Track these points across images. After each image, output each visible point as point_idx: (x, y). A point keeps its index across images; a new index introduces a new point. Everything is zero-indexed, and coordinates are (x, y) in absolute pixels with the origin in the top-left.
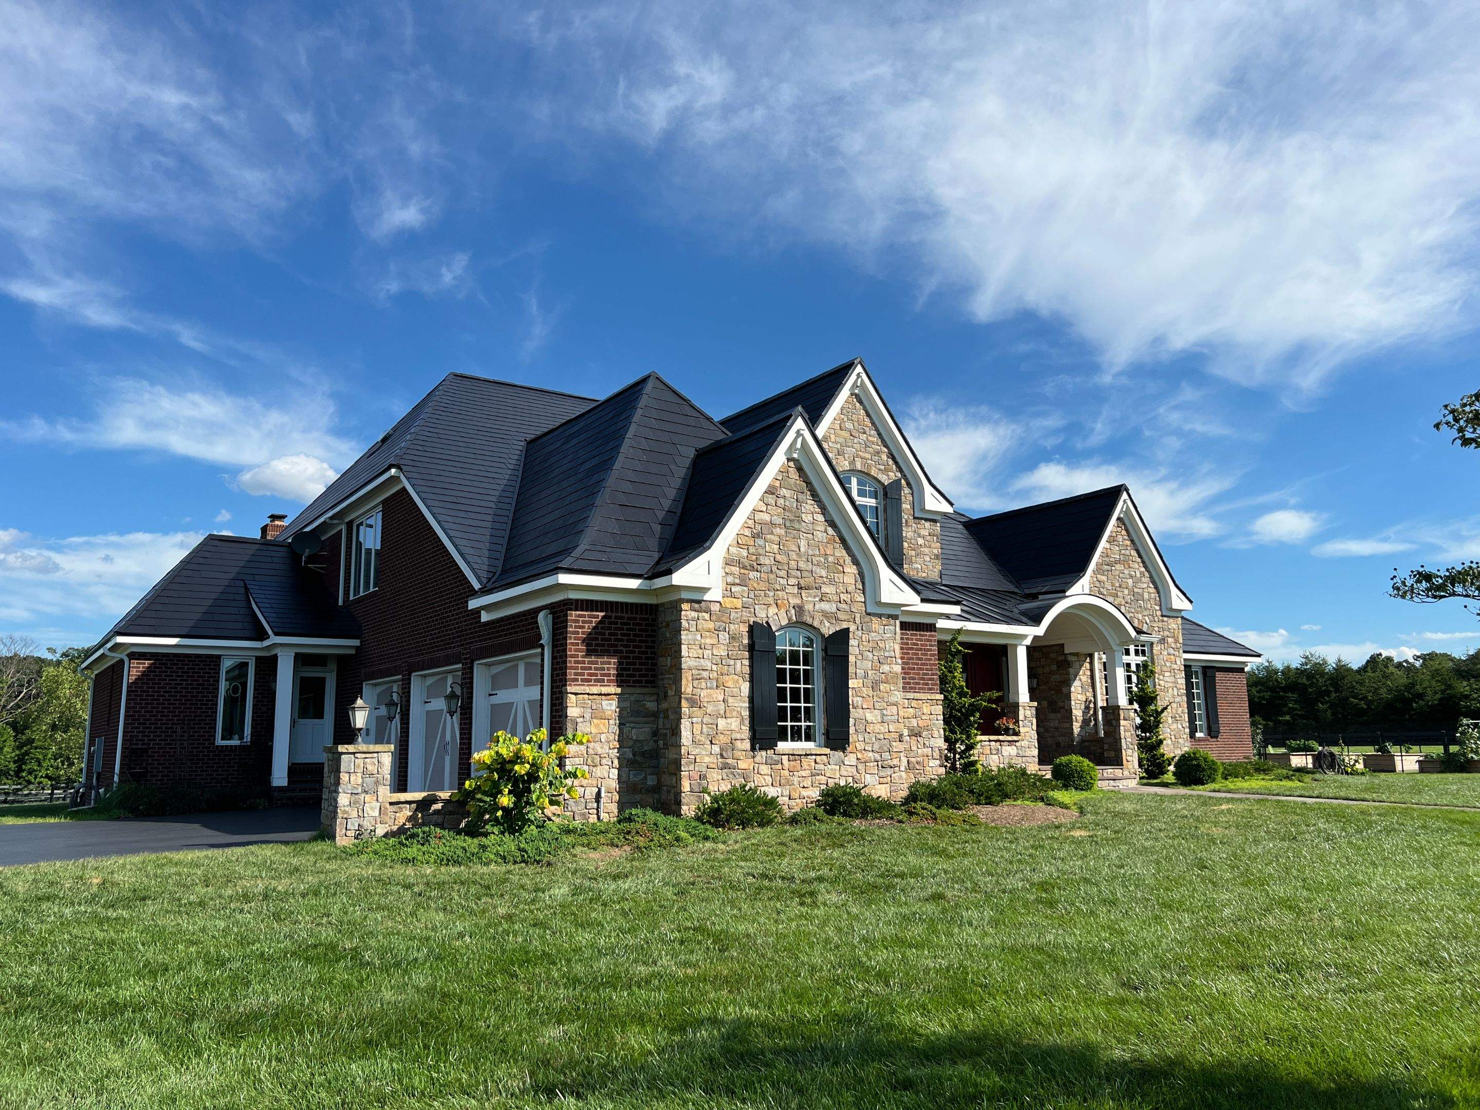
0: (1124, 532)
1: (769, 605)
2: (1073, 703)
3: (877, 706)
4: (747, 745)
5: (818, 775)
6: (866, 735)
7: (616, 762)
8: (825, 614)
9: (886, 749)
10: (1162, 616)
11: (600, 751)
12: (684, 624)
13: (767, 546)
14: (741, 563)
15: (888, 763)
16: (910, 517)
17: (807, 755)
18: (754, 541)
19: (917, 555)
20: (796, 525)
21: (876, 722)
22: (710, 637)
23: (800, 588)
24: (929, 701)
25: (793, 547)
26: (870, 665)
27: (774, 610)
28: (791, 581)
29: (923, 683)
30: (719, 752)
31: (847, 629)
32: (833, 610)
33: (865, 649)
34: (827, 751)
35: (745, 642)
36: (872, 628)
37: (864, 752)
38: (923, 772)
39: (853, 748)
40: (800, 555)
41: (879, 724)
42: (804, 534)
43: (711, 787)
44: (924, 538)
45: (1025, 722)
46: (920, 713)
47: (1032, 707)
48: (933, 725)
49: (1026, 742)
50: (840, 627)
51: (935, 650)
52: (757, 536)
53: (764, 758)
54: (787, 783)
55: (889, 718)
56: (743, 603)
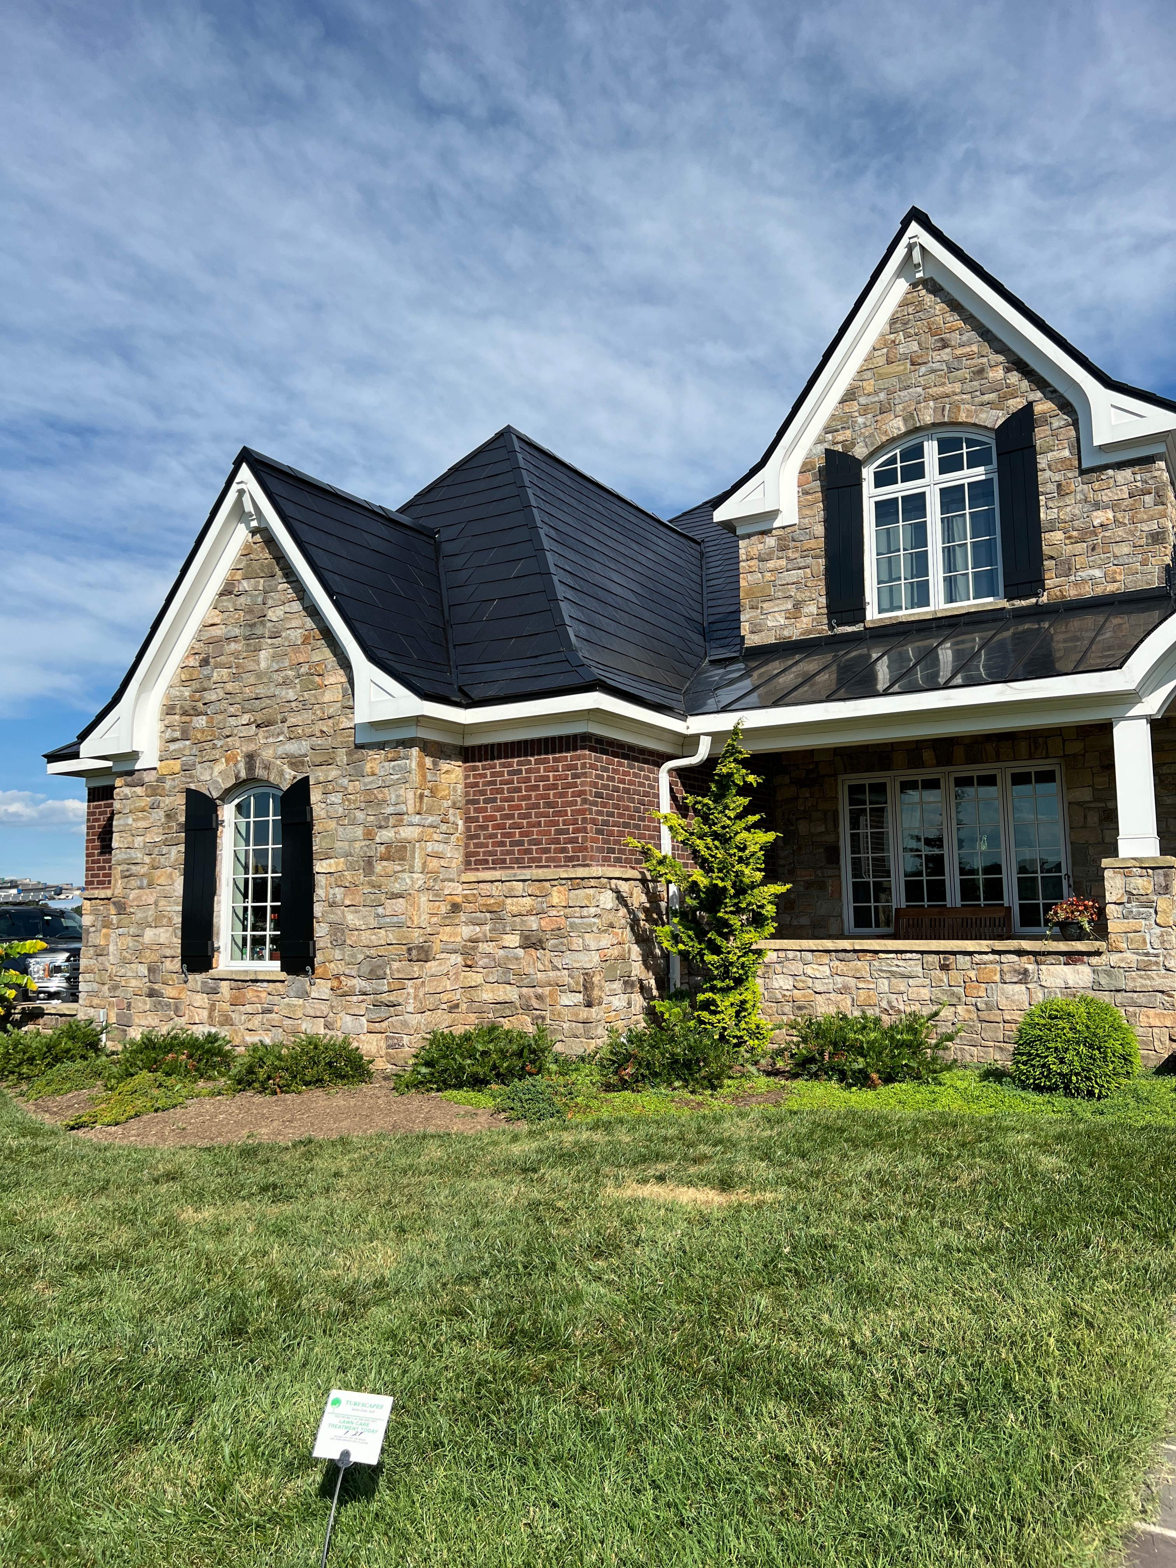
1: (215, 761)
3: (369, 900)
4: (178, 965)
6: (348, 952)
8: (289, 761)
9: (380, 973)
12: (116, 805)
13: (215, 674)
14: (182, 707)
15: (385, 998)
16: (1070, 475)
17: (256, 981)
18: (199, 672)
19: (1093, 549)
20: (259, 631)
21: (363, 927)
22: (143, 819)
23: (258, 726)
24: (564, 882)
25: (252, 666)
26: (359, 832)
27: (221, 766)
28: (245, 719)
29: (555, 849)
30: (146, 973)
31: (307, 779)
32: (303, 752)
33: (353, 806)
34: (283, 976)
35: (182, 819)
36: (368, 768)
37: (342, 978)
38: (548, 1014)
39: (326, 971)
40: (259, 675)
41: (369, 932)
42: (269, 641)
43: (137, 1021)
44: (1114, 506)
45: (1129, 905)
46: (545, 905)
47: (1153, 868)
48: (571, 927)
49: (1128, 955)
50: (299, 778)
51: (583, 784)
52: (205, 662)
53: (199, 983)
54: (227, 1021)
55: (388, 920)
56: (183, 765)
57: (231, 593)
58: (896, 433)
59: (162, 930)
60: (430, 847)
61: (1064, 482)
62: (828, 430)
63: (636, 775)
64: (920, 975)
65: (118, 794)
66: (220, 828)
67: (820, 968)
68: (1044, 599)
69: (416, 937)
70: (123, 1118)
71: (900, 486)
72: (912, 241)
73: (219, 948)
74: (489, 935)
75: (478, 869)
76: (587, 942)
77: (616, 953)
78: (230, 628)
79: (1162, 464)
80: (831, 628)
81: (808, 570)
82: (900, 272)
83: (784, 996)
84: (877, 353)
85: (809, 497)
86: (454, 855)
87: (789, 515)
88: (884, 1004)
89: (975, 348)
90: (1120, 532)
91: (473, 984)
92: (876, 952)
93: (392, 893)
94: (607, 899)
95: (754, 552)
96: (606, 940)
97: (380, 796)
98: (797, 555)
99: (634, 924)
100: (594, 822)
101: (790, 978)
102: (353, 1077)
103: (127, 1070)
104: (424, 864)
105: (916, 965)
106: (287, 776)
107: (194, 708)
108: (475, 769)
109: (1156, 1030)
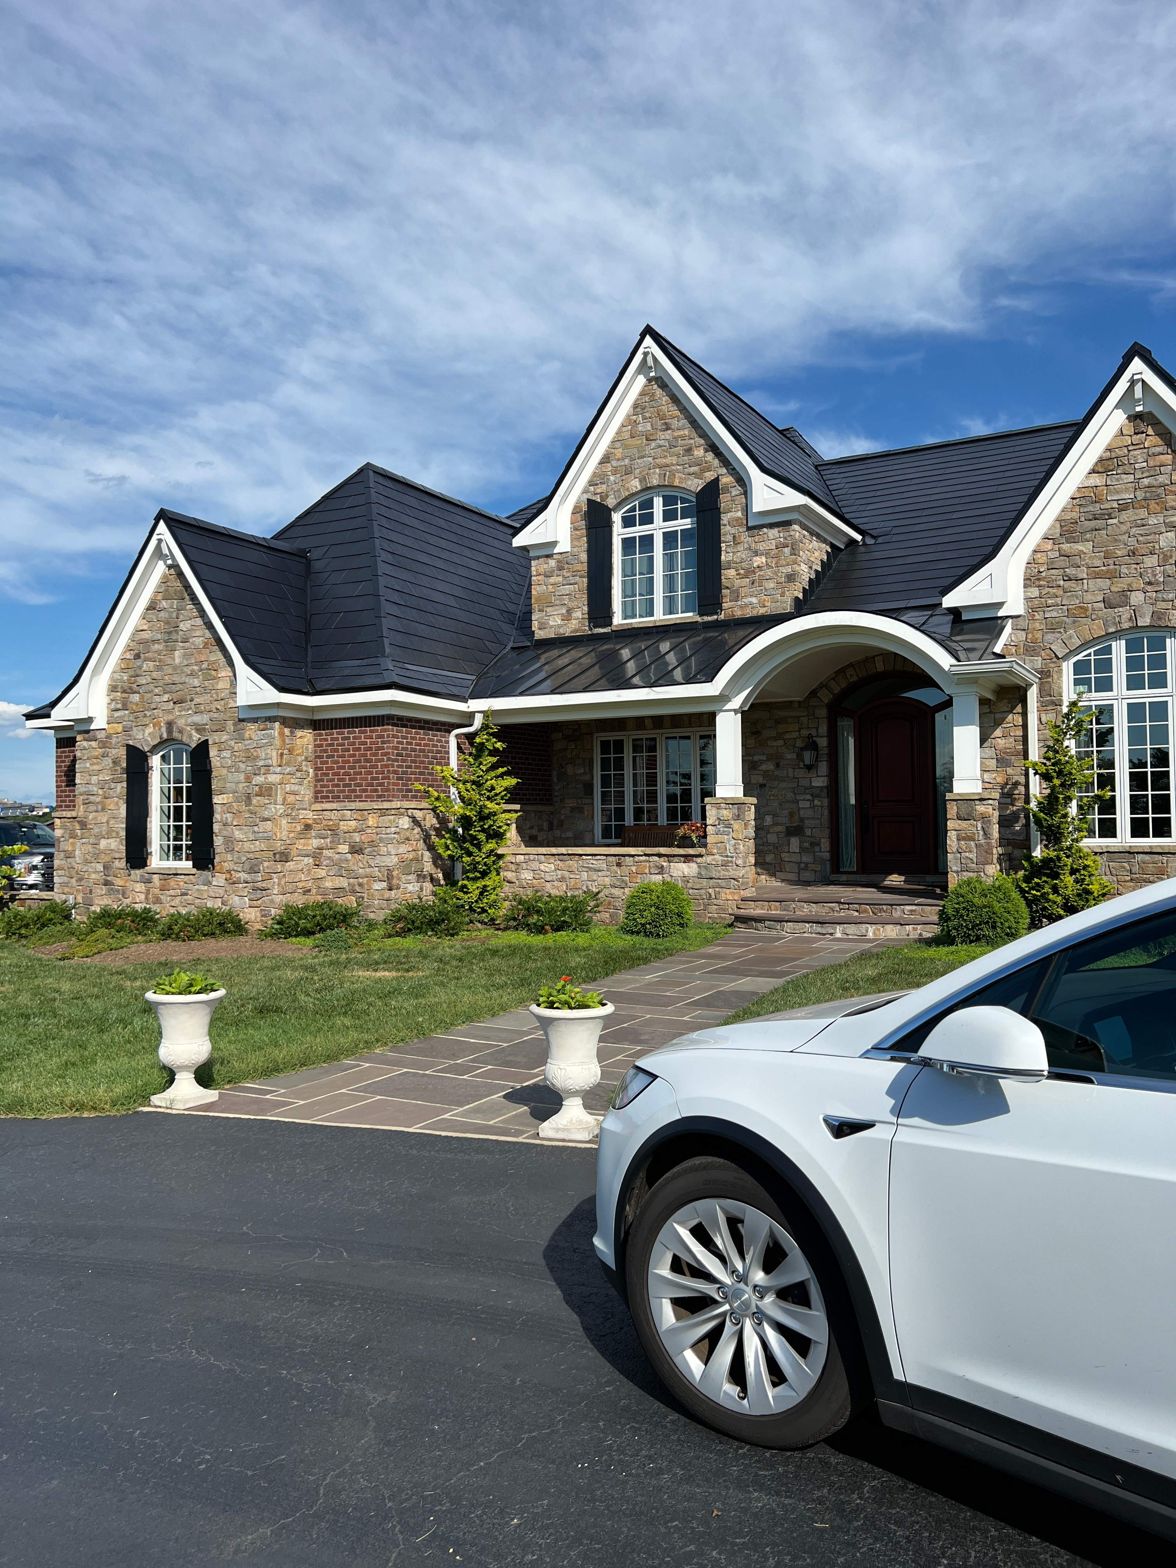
0: (1153, 441)
1: (146, 726)
3: (248, 822)
4: (123, 864)
5: (186, 894)
6: (236, 855)
8: (194, 728)
9: (256, 869)
12: (79, 754)
13: (145, 666)
14: (122, 687)
15: (259, 885)
16: (741, 530)
17: (177, 874)
18: (134, 663)
19: (753, 583)
20: (174, 637)
21: (245, 840)
22: (97, 764)
23: (174, 703)
24: (376, 811)
25: (169, 661)
26: (242, 777)
27: (150, 729)
28: (166, 697)
29: (371, 790)
30: (102, 870)
31: (207, 740)
32: (205, 722)
33: (237, 760)
34: (194, 871)
35: (124, 765)
36: (247, 735)
37: (232, 872)
38: (365, 895)
39: (222, 868)
40: (175, 668)
41: (249, 843)
42: (181, 644)
43: (97, 901)
44: (767, 554)
45: (718, 826)
46: (364, 826)
47: (732, 804)
48: (380, 840)
49: (717, 857)
50: (202, 740)
51: (388, 748)
52: (137, 656)
53: (139, 876)
54: (158, 901)
55: (261, 835)
56: (124, 727)
57: (154, 609)
58: (635, 490)
59: (112, 840)
60: (288, 788)
61: (737, 535)
62: (591, 483)
63: (430, 740)
64: (605, 869)
65: (79, 746)
66: (150, 772)
67: (549, 865)
68: (722, 617)
69: (279, 846)
70: (91, 954)
71: (638, 528)
72: (646, 350)
73: (151, 852)
74: (329, 845)
75: (322, 802)
76: (389, 850)
77: (411, 857)
78: (154, 633)
80: (591, 629)
81: (576, 586)
82: (639, 371)
83: (528, 883)
84: (624, 429)
85: (578, 532)
86: (306, 792)
88: (584, 888)
89: (686, 432)
90: (769, 573)
91: (320, 877)
92: (581, 855)
93: (263, 818)
94: (405, 822)
95: (541, 570)
96: (403, 849)
97: (255, 754)
98: (569, 574)
99: (427, 838)
100: (395, 772)
101: (532, 872)
102: (235, 932)
103: (91, 929)
104: (284, 799)
105: (603, 863)
106: (195, 738)
107: (131, 688)
108: (321, 735)
109: (730, 902)
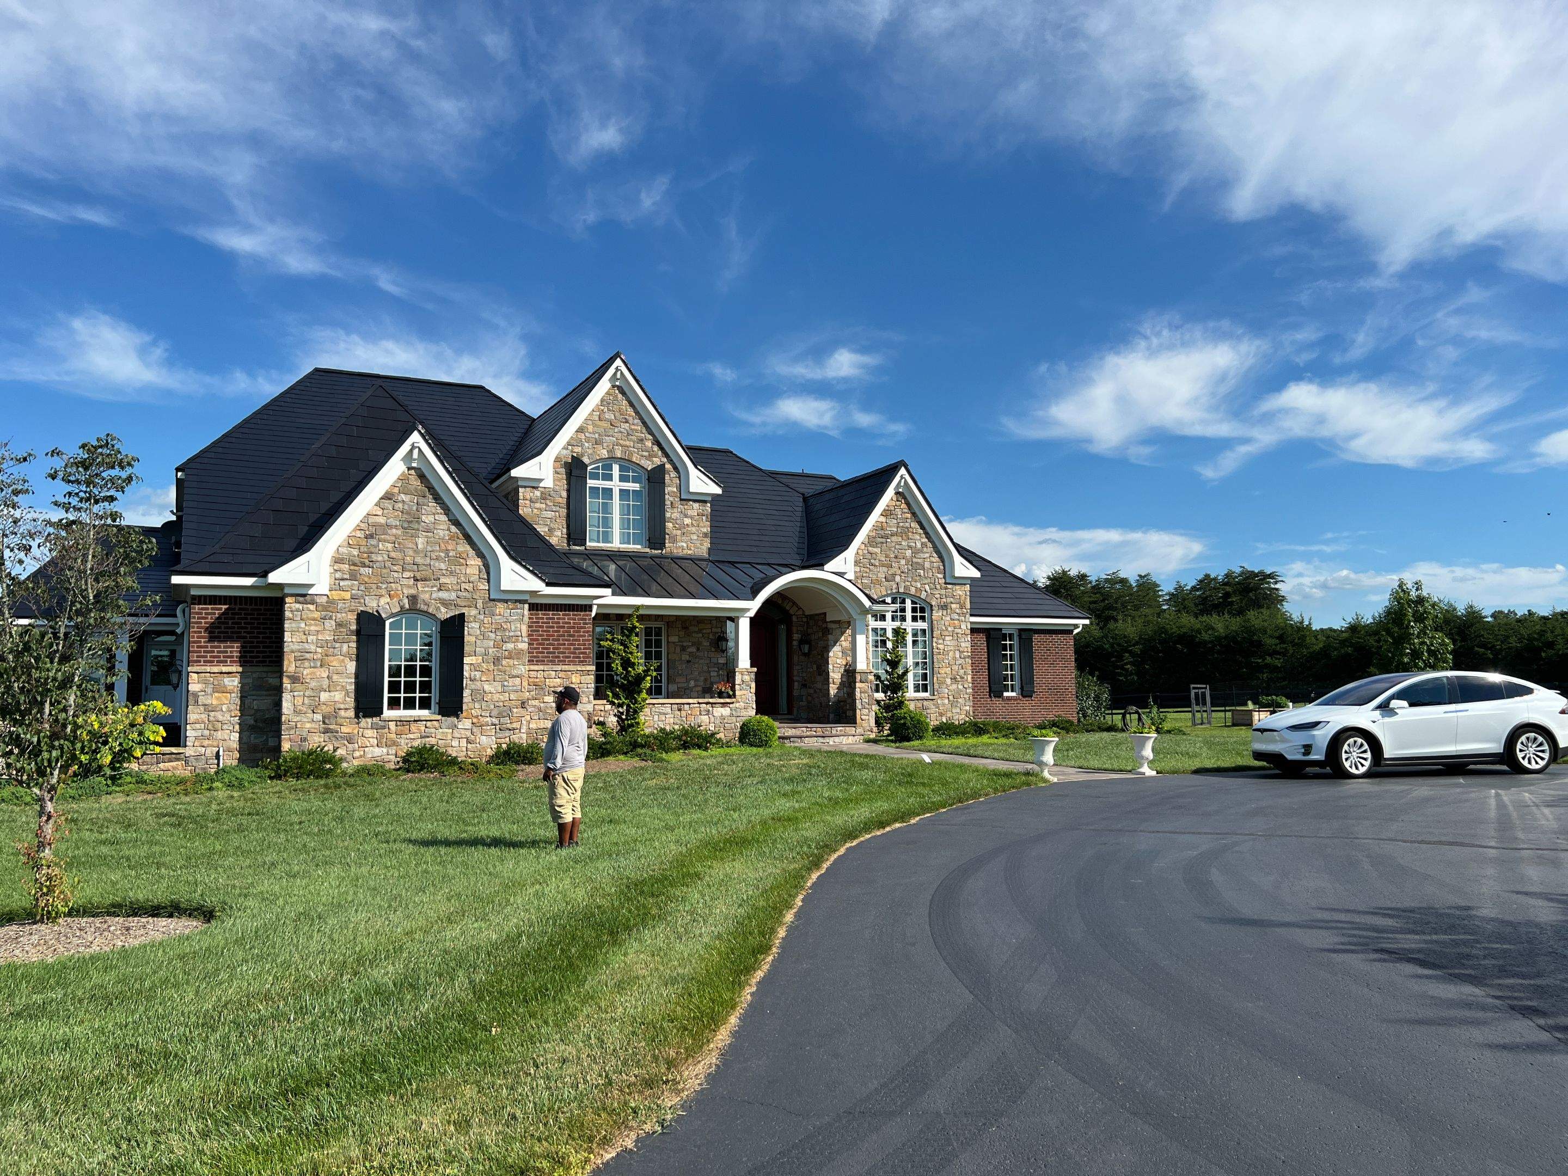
0: (904, 506)
1: (381, 596)
2: (830, 667)
3: (497, 678)
4: (351, 713)
5: (428, 737)
6: (484, 704)
7: (237, 727)
8: (445, 603)
9: (505, 714)
10: (946, 583)
11: (220, 718)
12: (288, 614)
13: (380, 545)
14: (354, 561)
15: (510, 726)
16: (677, 500)
17: (417, 720)
19: (683, 534)
20: (415, 526)
21: (494, 692)
22: (316, 625)
23: (416, 580)
24: (576, 672)
25: (410, 545)
26: (491, 644)
27: (387, 599)
28: (406, 575)
29: (573, 656)
30: (319, 719)
31: (461, 615)
32: (452, 598)
33: (487, 630)
34: (439, 717)
35: (354, 628)
36: (497, 612)
37: (478, 717)
39: (469, 714)
40: (417, 551)
41: (498, 694)
42: (424, 533)
44: (692, 518)
45: (740, 685)
47: (746, 672)
50: (454, 613)
52: (373, 537)
53: (370, 723)
54: (394, 744)
55: (510, 688)
56: (351, 595)
58: (604, 457)
59: (336, 693)
61: (674, 502)
62: (571, 445)
64: (671, 713)
65: (289, 607)
68: (664, 552)
69: (525, 697)
71: (602, 482)
72: (617, 367)
73: (384, 703)
75: (533, 665)
78: (391, 520)
79: (709, 505)
80: (569, 545)
81: (557, 513)
82: (610, 380)
84: (594, 413)
85: (559, 476)
87: (548, 483)
89: (639, 428)
90: (694, 529)
93: (514, 675)
95: (528, 497)
97: (505, 627)
98: (552, 504)
105: (669, 709)
106: (445, 612)
107: (361, 563)
